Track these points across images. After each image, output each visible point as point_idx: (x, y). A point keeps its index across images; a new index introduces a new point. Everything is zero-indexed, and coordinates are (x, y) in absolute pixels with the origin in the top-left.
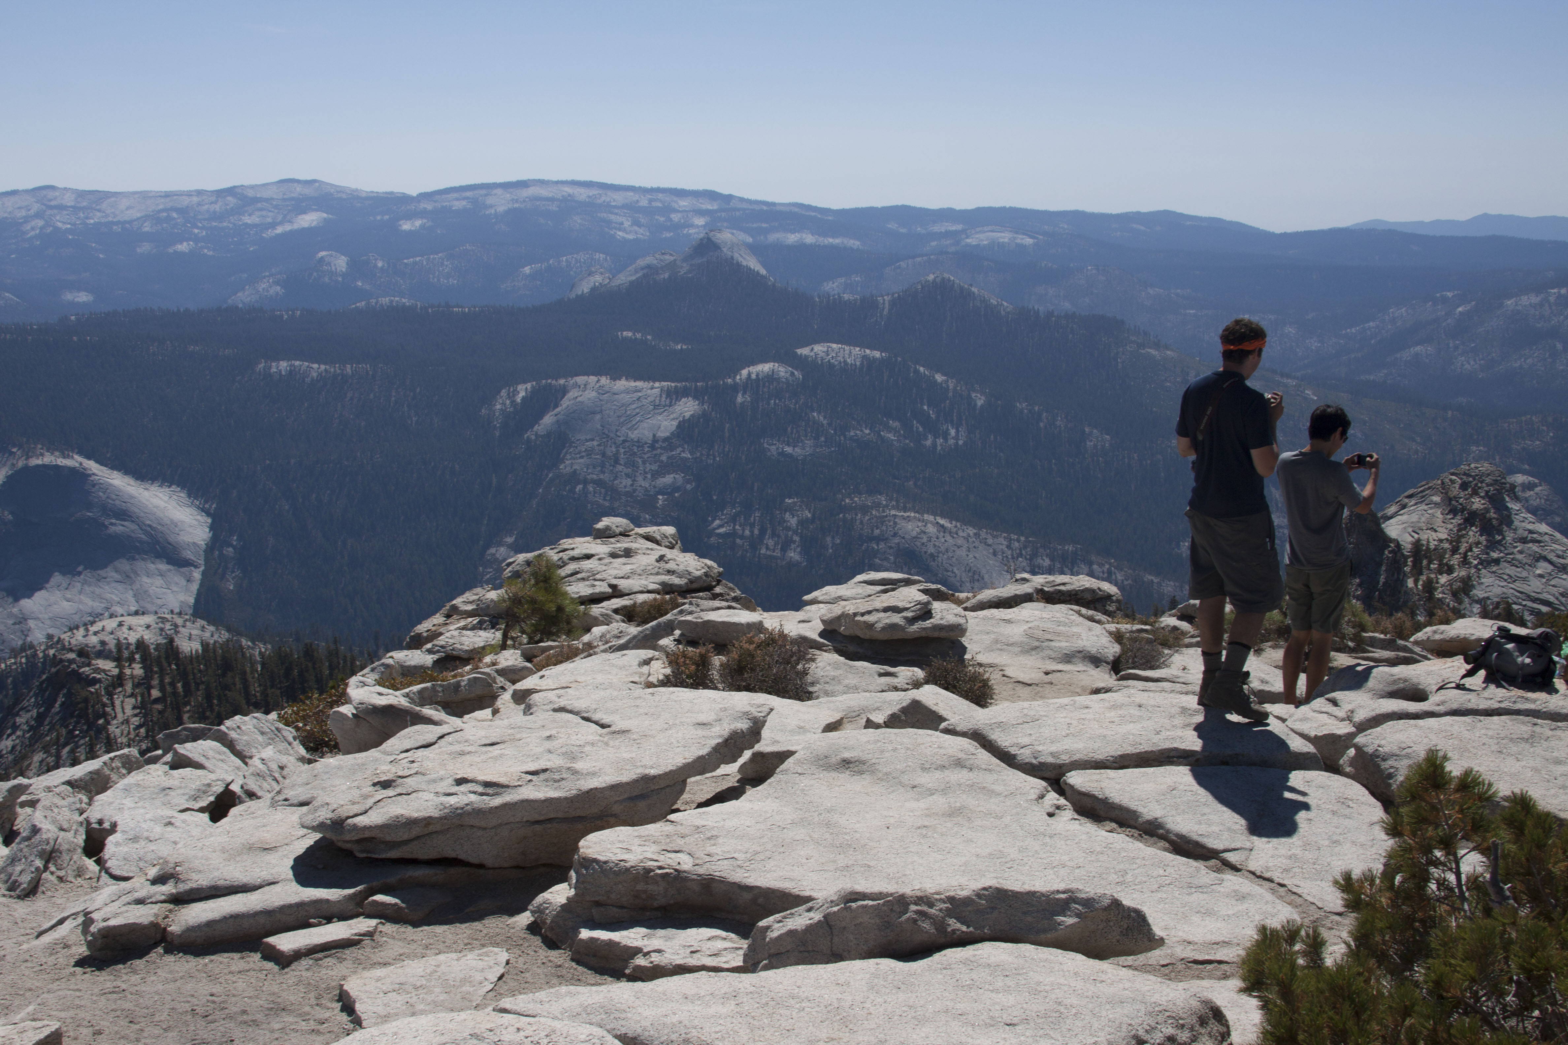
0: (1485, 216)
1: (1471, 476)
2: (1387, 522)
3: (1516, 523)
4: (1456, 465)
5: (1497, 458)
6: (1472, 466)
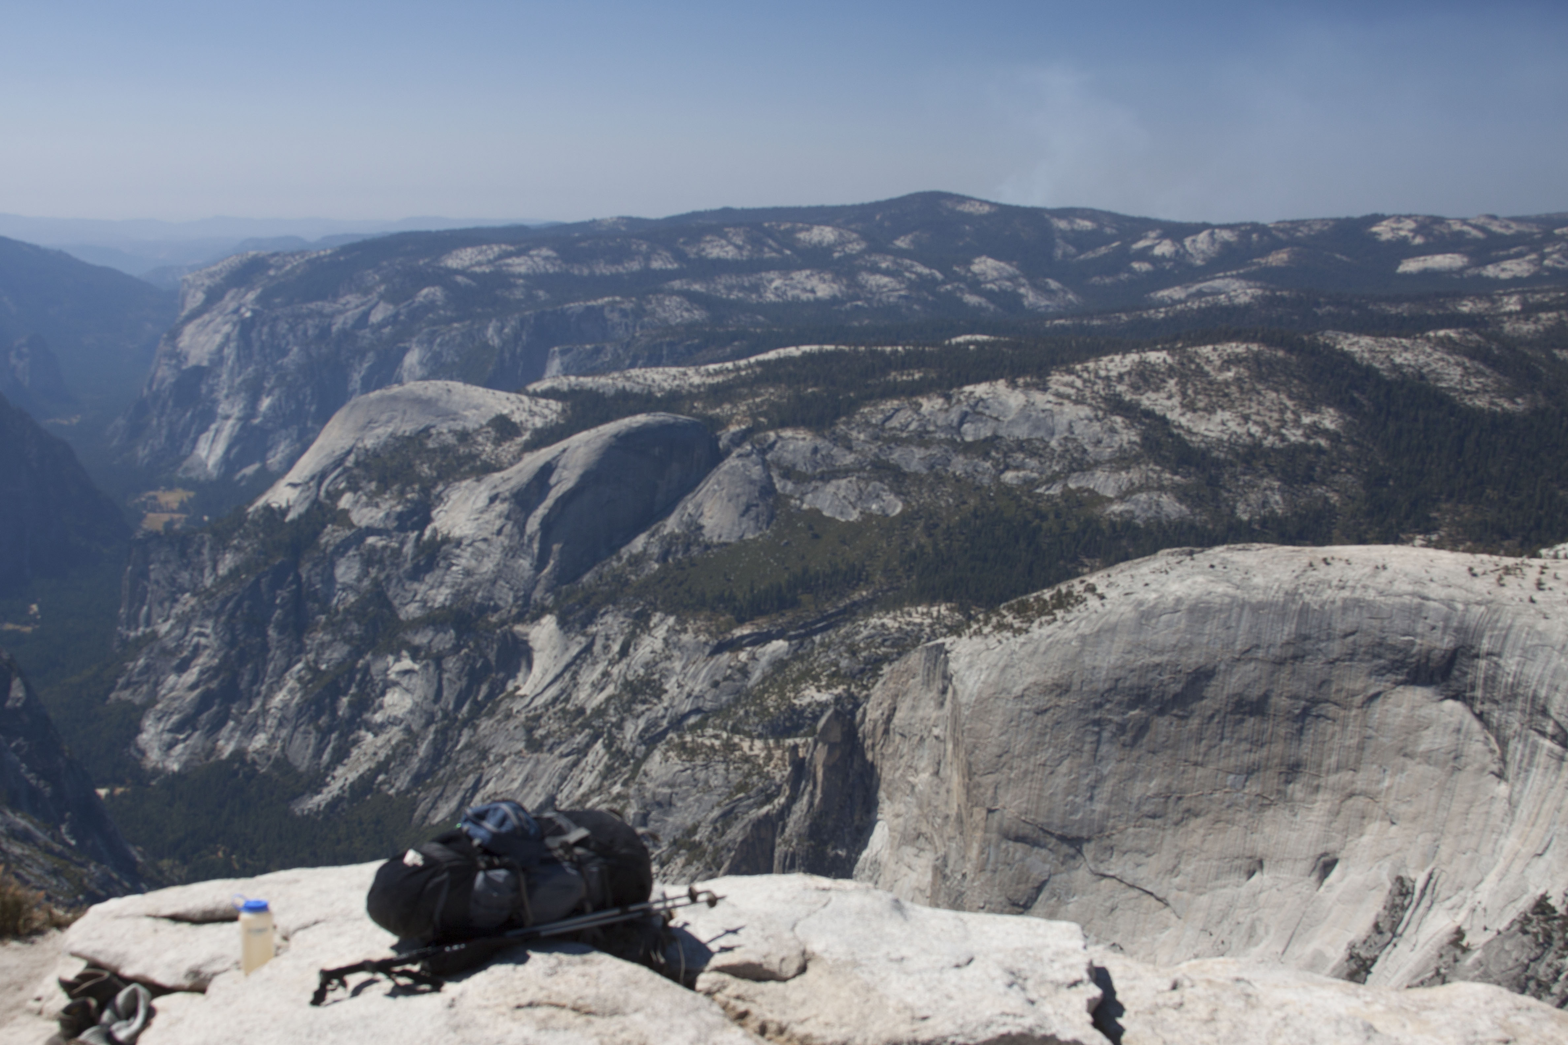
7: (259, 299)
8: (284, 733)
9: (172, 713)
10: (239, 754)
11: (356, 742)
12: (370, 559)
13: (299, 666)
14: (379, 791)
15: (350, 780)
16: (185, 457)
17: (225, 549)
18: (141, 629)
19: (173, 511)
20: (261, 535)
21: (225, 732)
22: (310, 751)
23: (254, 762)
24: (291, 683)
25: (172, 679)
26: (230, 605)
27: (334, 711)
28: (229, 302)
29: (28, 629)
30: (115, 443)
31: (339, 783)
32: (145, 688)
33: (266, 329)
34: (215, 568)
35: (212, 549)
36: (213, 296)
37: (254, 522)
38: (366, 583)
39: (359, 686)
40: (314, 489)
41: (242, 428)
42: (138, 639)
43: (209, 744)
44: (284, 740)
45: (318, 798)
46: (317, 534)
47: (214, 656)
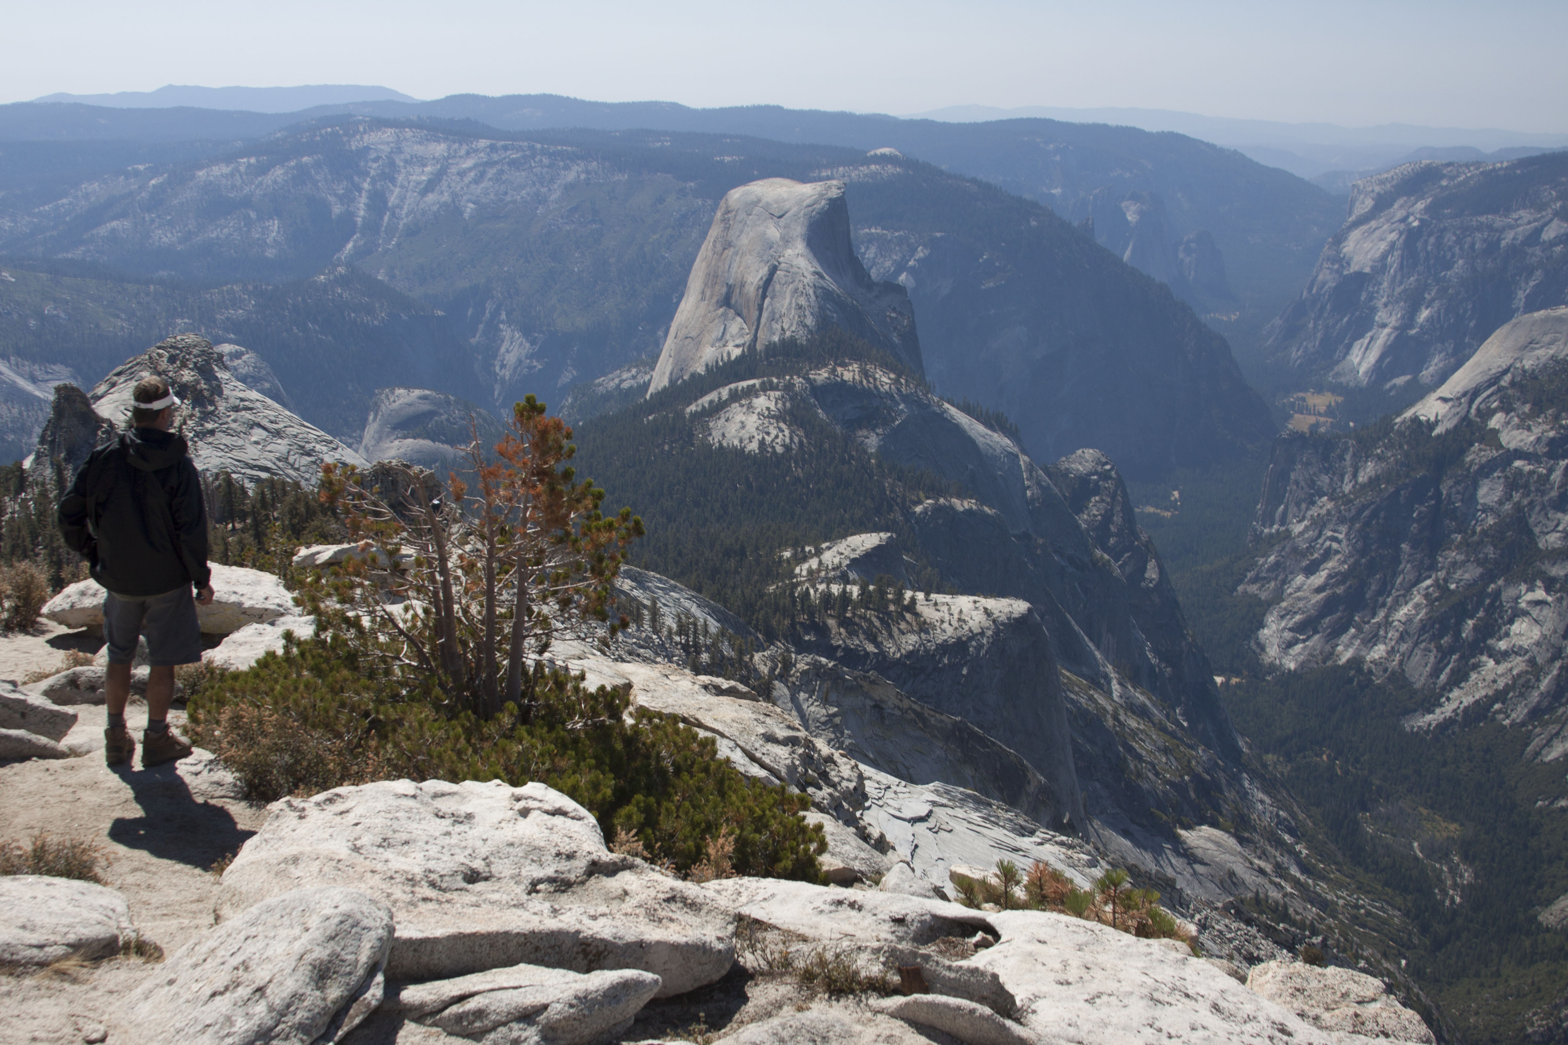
0: (170, 87)
1: (178, 348)
2: (98, 403)
3: (226, 392)
4: (162, 338)
5: (203, 330)
6: (179, 338)
7: (1427, 209)
8: (1404, 647)
9: (1295, 613)
10: (1356, 662)
11: (1476, 667)
12: (1514, 483)
13: (1428, 582)
14: (1493, 719)
15: (1465, 704)
16: (1338, 362)
17: (1367, 457)
18: (1275, 526)
19: (1320, 414)
20: (1406, 447)
21: (1345, 638)
22: (1428, 669)
23: (1370, 672)
24: (1417, 598)
25: (1300, 579)
26: (1366, 513)
27: (1458, 633)
28: (1397, 211)
29: (1168, 514)
30: (1269, 342)
31: (1454, 705)
32: (1273, 584)
33: (1432, 240)
34: (1355, 475)
35: (1354, 455)
36: (1382, 204)
37: (1400, 433)
38: (1508, 506)
39: (1486, 610)
40: (1465, 406)
41: (1396, 338)
42: (1271, 536)
43: (1328, 648)
44: (1403, 655)
45: (1429, 717)
46: (1463, 451)
47: (1344, 562)
